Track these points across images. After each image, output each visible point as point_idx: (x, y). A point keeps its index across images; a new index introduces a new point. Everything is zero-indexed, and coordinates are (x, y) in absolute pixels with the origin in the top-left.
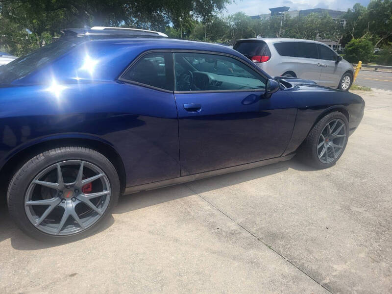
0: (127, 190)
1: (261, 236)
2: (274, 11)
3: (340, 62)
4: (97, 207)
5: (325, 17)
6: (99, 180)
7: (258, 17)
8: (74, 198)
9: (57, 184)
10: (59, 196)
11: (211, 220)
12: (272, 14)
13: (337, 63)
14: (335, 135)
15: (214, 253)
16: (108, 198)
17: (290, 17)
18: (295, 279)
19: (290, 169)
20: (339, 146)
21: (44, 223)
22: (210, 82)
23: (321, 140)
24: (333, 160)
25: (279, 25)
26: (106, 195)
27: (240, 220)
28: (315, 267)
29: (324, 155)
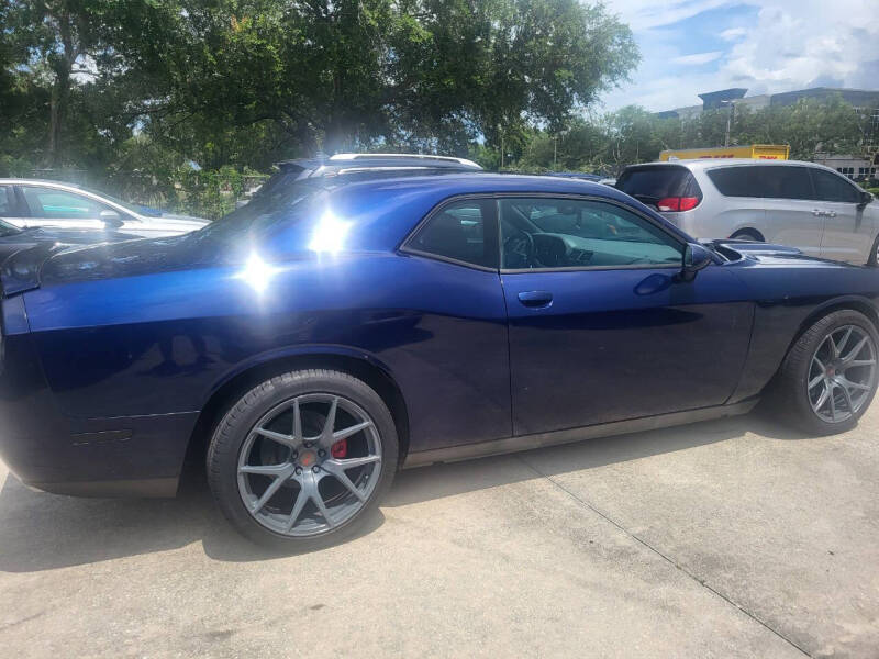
0: (410, 458)
1: (683, 560)
2: (710, 99)
3: (869, 206)
4: (357, 487)
5: (835, 106)
6: (361, 433)
7: (674, 114)
8: (317, 467)
9: (291, 438)
10: (292, 461)
11: (578, 525)
12: (705, 107)
13: (860, 209)
14: (849, 360)
15: (585, 585)
16: (377, 468)
17: (749, 110)
18: (757, 644)
19: (749, 434)
20: (862, 386)
21: (264, 510)
22: (568, 252)
23: (816, 371)
24: (848, 415)
25: (722, 127)
26: (373, 464)
27: (638, 530)
28: (801, 625)
29: (826, 405)
